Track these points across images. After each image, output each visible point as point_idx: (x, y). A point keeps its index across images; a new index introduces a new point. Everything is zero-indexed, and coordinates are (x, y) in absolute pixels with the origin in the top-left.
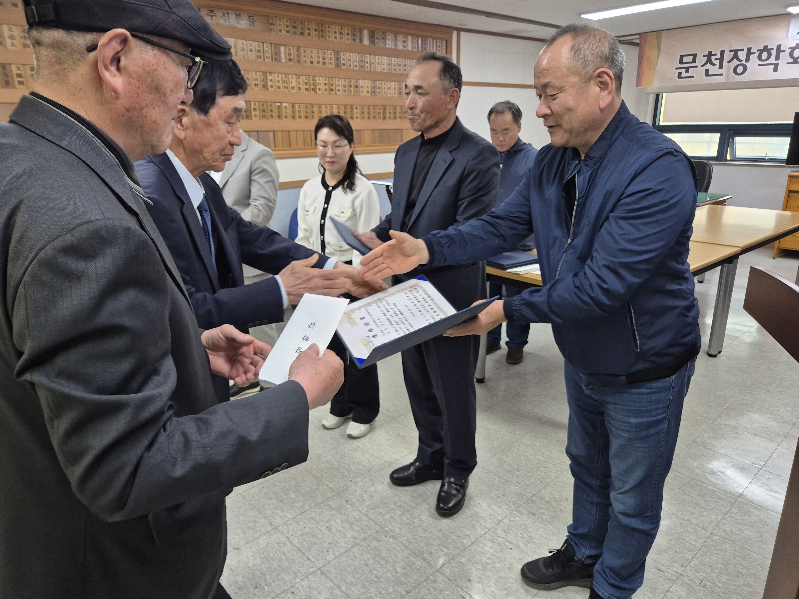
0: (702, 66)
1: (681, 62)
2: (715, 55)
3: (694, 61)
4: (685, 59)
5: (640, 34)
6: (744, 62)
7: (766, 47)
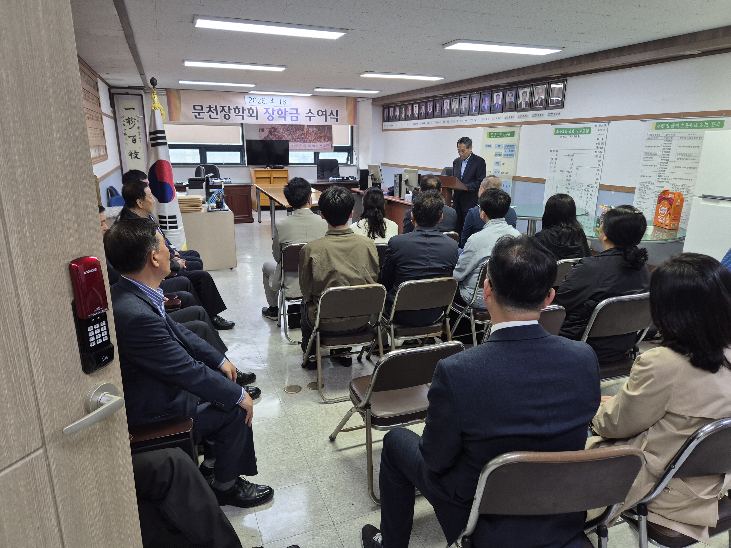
0: (207, 113)
1: (195, 109)
2: (213, 107)
3: (202, 109)
4: (197, 108)
5: (166, 89)
6: (228, 113)
7: (237, 107)
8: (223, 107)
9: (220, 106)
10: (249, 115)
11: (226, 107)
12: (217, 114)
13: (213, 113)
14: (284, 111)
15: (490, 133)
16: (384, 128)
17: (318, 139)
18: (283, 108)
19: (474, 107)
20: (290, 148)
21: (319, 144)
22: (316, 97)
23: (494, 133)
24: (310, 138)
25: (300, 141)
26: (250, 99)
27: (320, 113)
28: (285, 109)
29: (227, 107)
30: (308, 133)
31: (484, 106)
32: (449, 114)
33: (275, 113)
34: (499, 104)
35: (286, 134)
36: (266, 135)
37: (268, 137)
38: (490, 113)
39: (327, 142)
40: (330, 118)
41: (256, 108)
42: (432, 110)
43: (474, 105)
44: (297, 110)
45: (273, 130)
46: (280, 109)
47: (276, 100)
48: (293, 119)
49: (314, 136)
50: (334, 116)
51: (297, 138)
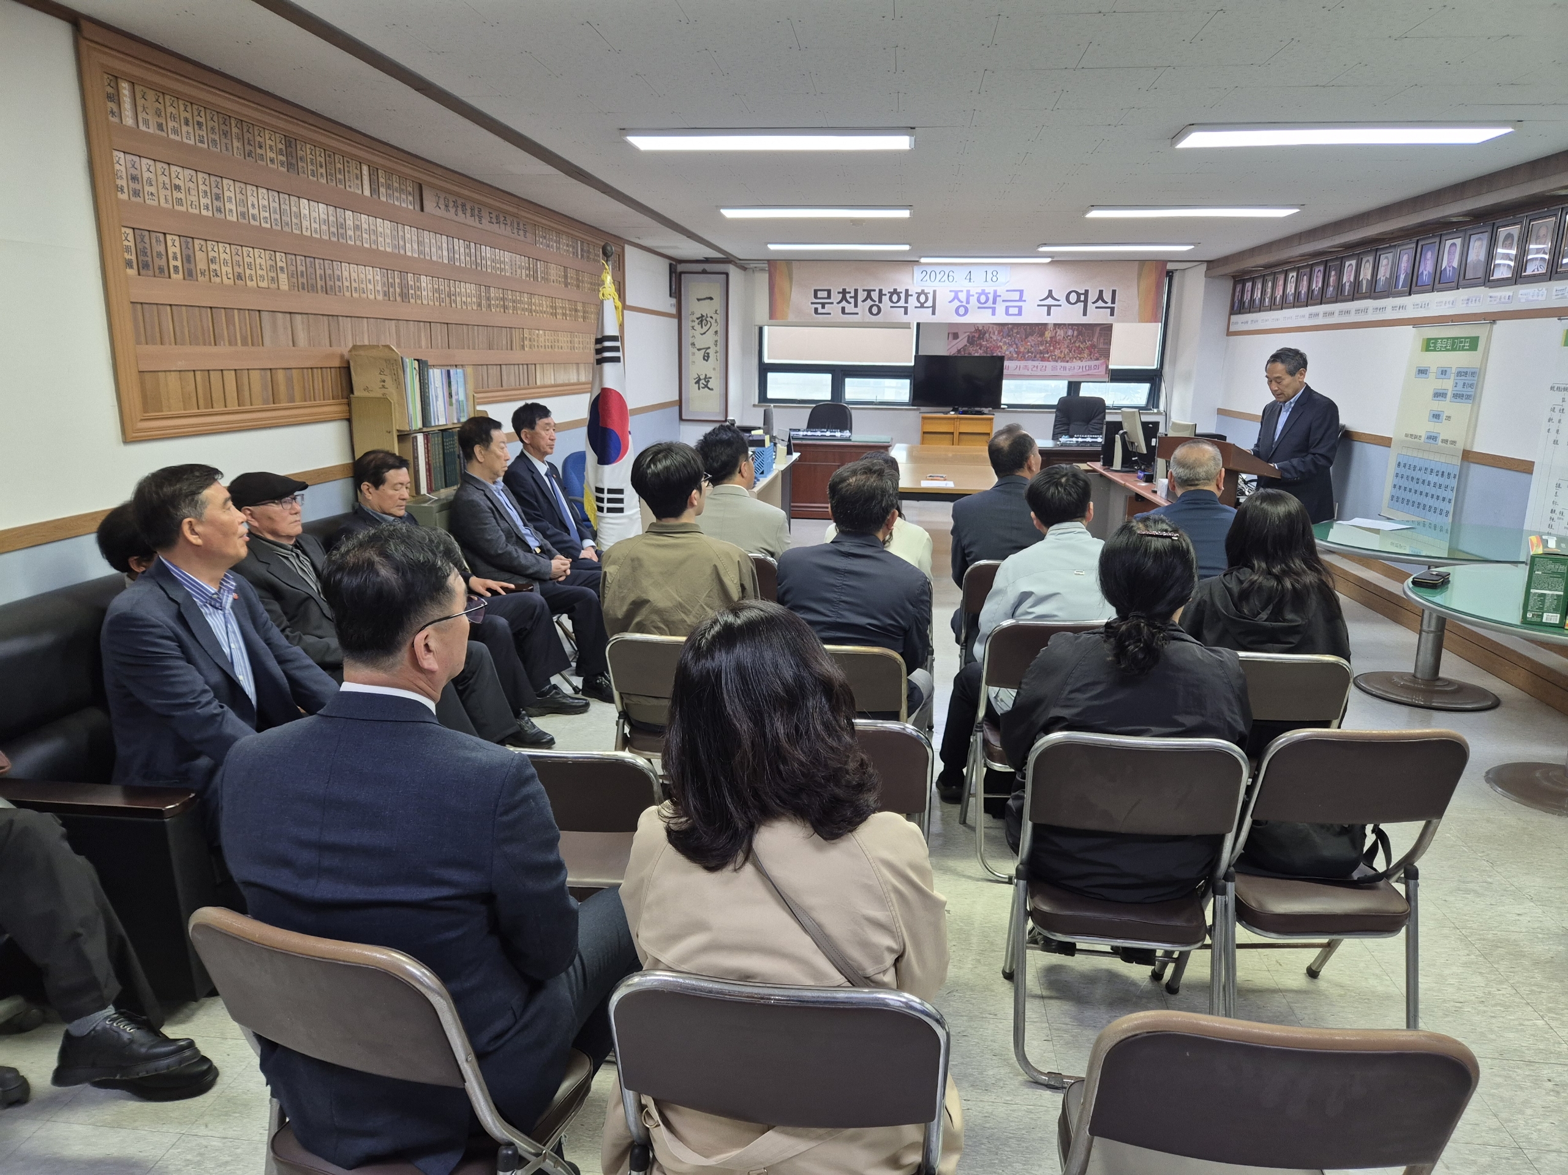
0: (838, 303)
1: (816, 297)
2: (850, 293)
3: (829, 297)
4: (820, 294)
5: (768, 260)
6: (877, 303)
7: (895, 290)
8: (869, 292)
9: (864, 290)
10: (919, 305)
11: (874, 290)
12: (856, 306)
13: (849, 303)
14: (991, 297)
15: (1429, 340)
16: (1232, 329)
17: (1076, 353)
18: (990, 290)
19: (1402, 277)
20: (1005, 372)
21: (1077, 364)
22: (1057, 262)
23: (1436, 339)
24: (1057, 352)
25: (1034, 359)
26: (924, 273)
27: (1073, 298)
28: (995, 292)
29: (877, 291)
30: (1054, 341)
31: (1422, 273)
32: (1352, 293)
33: (974, 300)
34: (1453, 268)
35: (1005, 343)
36: (960, 346)
37: (965, 350)
38: (1433, 291)
39: (1097, 359)
40: (1097, 308)
41: (935, 292)
42: (1320, 285)
43: (1403, 272)
44: (1021, 292)
45: (977, 335)
46: (983, 292)
47: (978, 274)
48: (1012, 311)
49: (1068, 346)
50: (1106, 303)
51: (1028, 352)
